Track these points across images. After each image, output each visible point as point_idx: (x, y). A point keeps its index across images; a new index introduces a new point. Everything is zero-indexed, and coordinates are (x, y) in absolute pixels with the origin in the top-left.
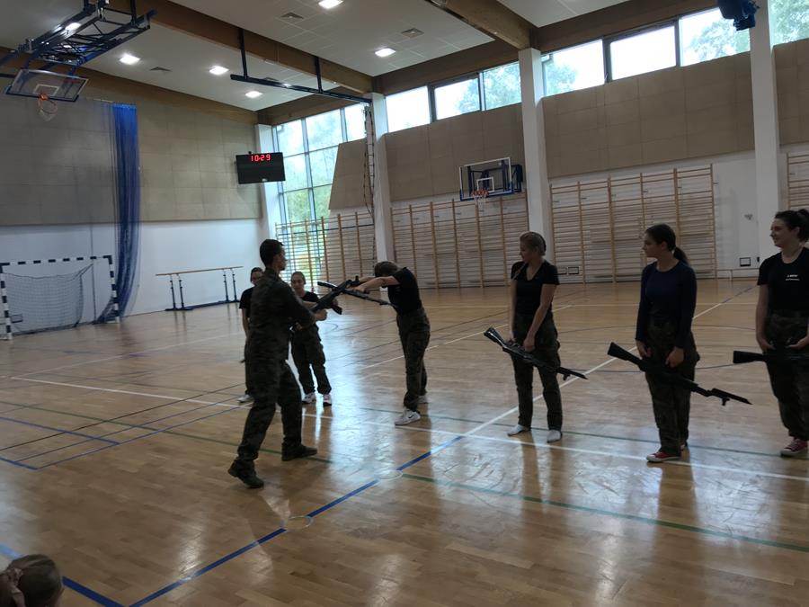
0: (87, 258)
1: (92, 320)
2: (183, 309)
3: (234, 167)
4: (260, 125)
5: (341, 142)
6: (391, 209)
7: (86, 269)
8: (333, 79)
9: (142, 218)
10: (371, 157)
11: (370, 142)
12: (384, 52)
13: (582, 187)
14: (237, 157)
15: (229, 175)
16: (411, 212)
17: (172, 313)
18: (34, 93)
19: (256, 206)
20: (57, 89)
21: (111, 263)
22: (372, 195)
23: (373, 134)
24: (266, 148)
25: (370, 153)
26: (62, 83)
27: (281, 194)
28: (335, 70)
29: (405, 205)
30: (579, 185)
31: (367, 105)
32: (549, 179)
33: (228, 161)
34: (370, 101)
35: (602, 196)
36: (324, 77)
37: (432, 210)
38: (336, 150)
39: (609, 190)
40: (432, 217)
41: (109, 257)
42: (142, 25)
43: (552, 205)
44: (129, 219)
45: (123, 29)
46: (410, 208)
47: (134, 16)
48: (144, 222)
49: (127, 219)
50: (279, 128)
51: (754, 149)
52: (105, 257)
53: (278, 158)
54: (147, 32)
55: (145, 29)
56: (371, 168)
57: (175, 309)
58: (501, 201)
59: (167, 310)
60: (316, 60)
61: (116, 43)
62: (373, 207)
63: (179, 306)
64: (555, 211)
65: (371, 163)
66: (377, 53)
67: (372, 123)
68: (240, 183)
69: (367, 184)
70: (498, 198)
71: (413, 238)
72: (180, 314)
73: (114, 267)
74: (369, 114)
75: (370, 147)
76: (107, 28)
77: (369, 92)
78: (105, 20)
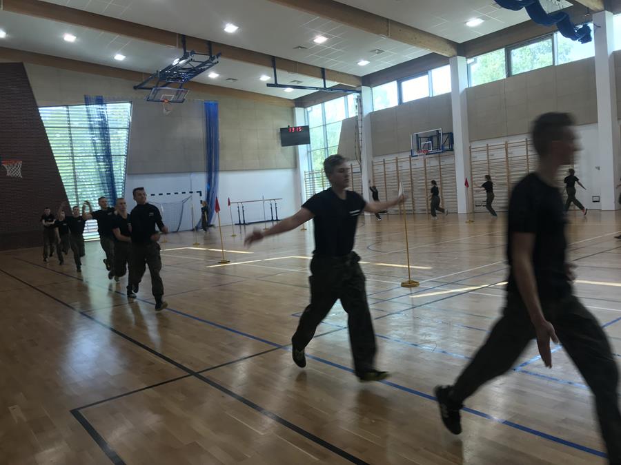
0: (187, 192)
1: (191, 228)
2: (244, 224)
3: (279, 136)
4: (296, 108)
5: (344, 118)
6: (372, 162)
7: (188, 199)
8: (334, 80)
9: (220, 169)
10: (360, 128)
11: (359, 118)
12: (363, 63)
13: (489, 148)
14: (281, 129)
15: (276, 141)
16: (384, 164)
17: (238, 226)
18: (161, 99)
19: (293, 160)
20: (173, 97)
21: (201, 195)
22: (360, 153)
23: (361, 113)
24: (300, 123)
25: (360, 125)
26: (175, 93)
27: (309, 152)
28: (335, 75)
29: (381, 159)
30: (488, 146)
31: (358, 94)
32: (471, 142)
33: (275, 132)
34: (360, 92)
35: (502, 154)
36: (328, 79)
37: (397, 162)
38: (341, 124)
39: (506, 150)
40: (397, 167)
41: (200, 192)
42: (214, 61)
43: (470, 159)
44: (213, 170)
45: (204, 64)
46: (384, 161)
47: (211, 57)
48: (222, 171)
49: (212, 169)
50: (309, 109)
51: (597, 122)
52: (198, 192)
53: (306, 129)
54: (217, 65)
55: (215, 63)
56: (360, 135)
57: (240, 224)
58: (439, 156)
59: (236, 224)
60: (323, 70)
61: (202, 71)
62: (360, 160)
63: (242, 222)
64: (473, 163)
65: (360, 132)
66: (359, 64)
67: (361, 106)
68: (283, 146)
69: (357, 146)
70: (437, 155)
71: (385, 180)
72: (242, 227)
73: (204, 198)
74: (359, 100)
75: (359, 122)
76: (195, 65)
77: (360, 86)
78: (194, 61)
